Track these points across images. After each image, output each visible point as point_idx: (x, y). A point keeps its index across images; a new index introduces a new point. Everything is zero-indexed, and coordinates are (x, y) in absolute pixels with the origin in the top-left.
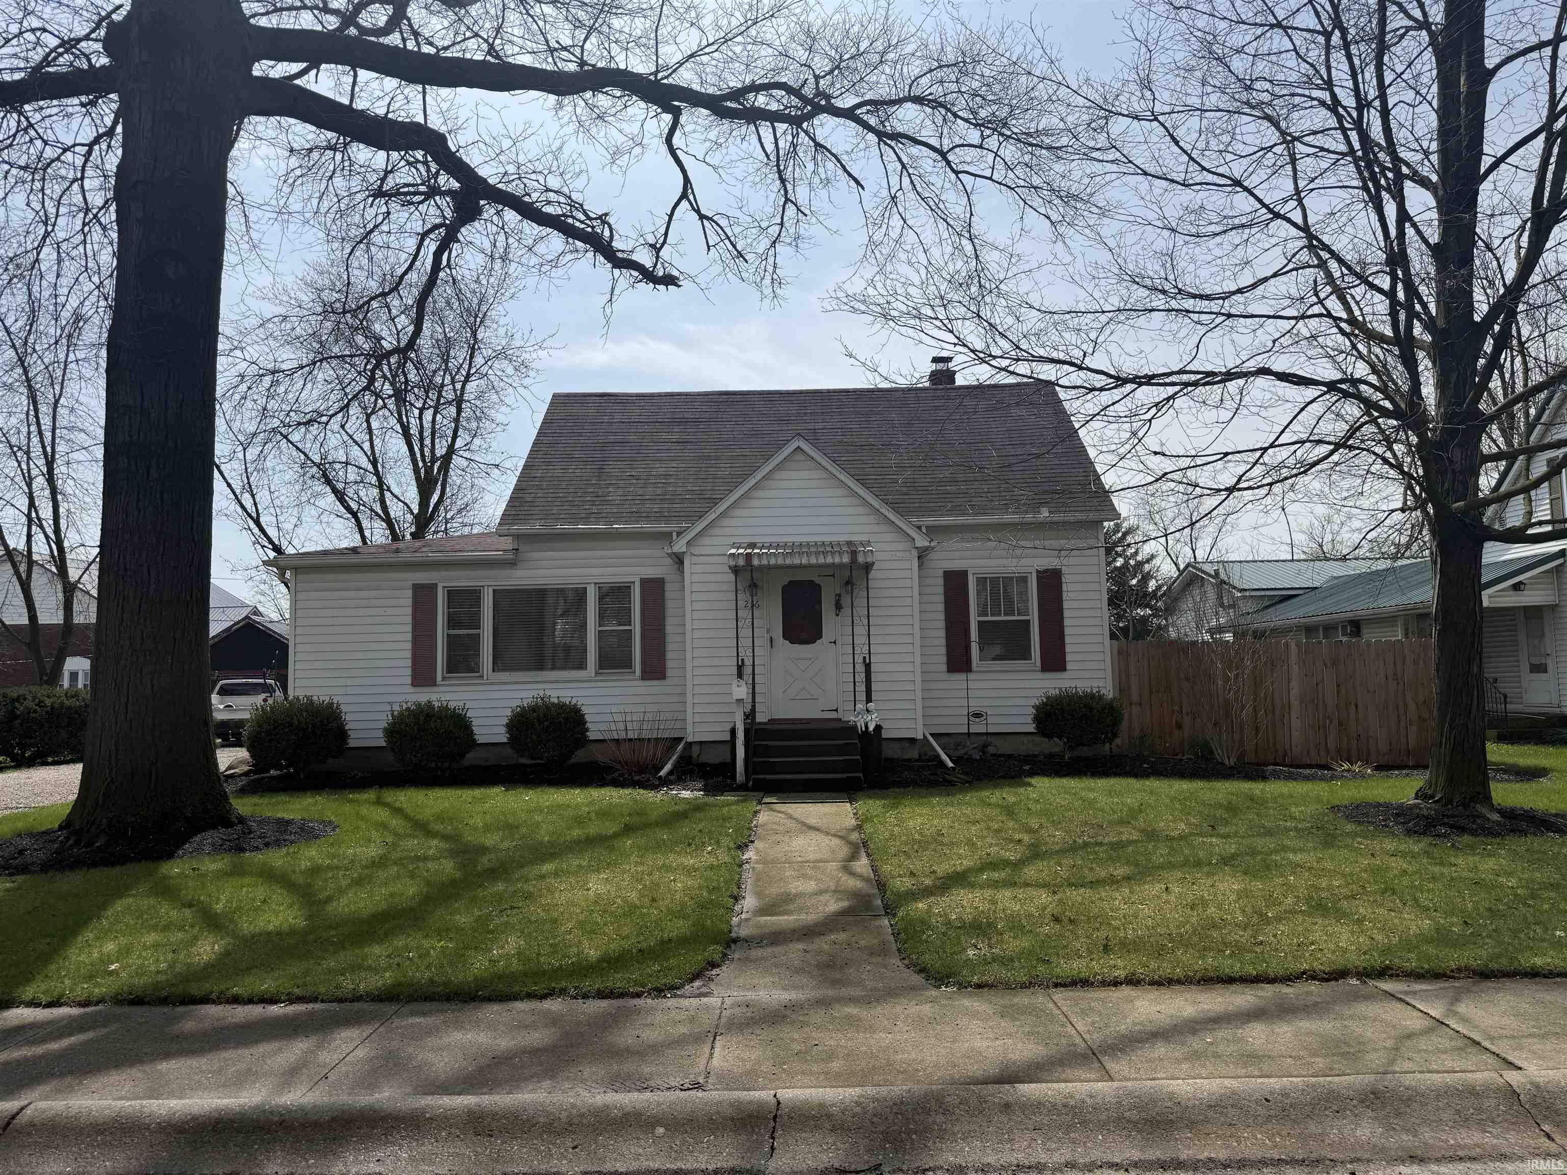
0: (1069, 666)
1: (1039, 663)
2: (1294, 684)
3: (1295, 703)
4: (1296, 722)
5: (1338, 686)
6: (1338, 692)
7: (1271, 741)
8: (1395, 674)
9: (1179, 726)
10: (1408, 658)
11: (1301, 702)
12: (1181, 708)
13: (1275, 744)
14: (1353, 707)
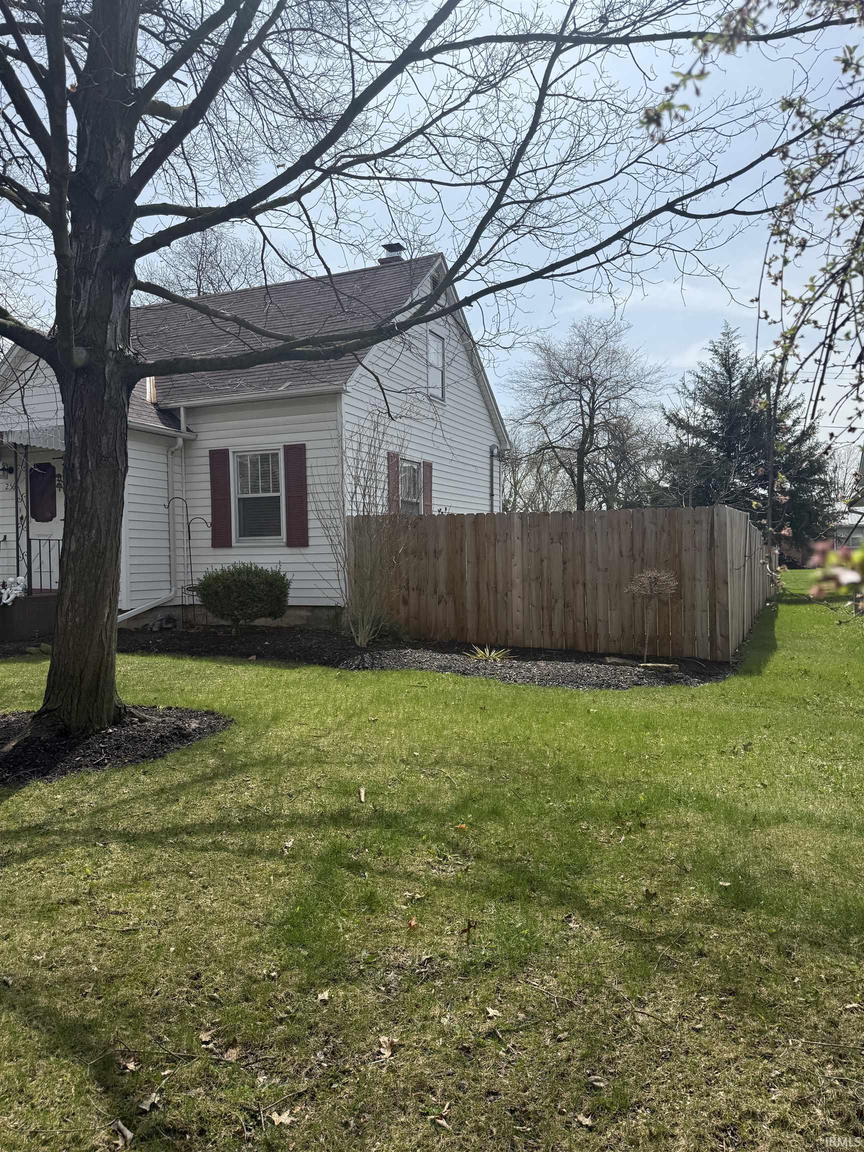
0: (311, 542)
1: (285, 540)
2: (517, 559)
3: (518, 581)
4: (517, 602)
5: (565, 563)
6: (564, 569)
7: (493, 621)
8: (632, 549)
9: (406, 602)
10: (648, 531)
11: (523, 581)
12: (408, 583)
13: (496, 626)
14: (580, 587)
